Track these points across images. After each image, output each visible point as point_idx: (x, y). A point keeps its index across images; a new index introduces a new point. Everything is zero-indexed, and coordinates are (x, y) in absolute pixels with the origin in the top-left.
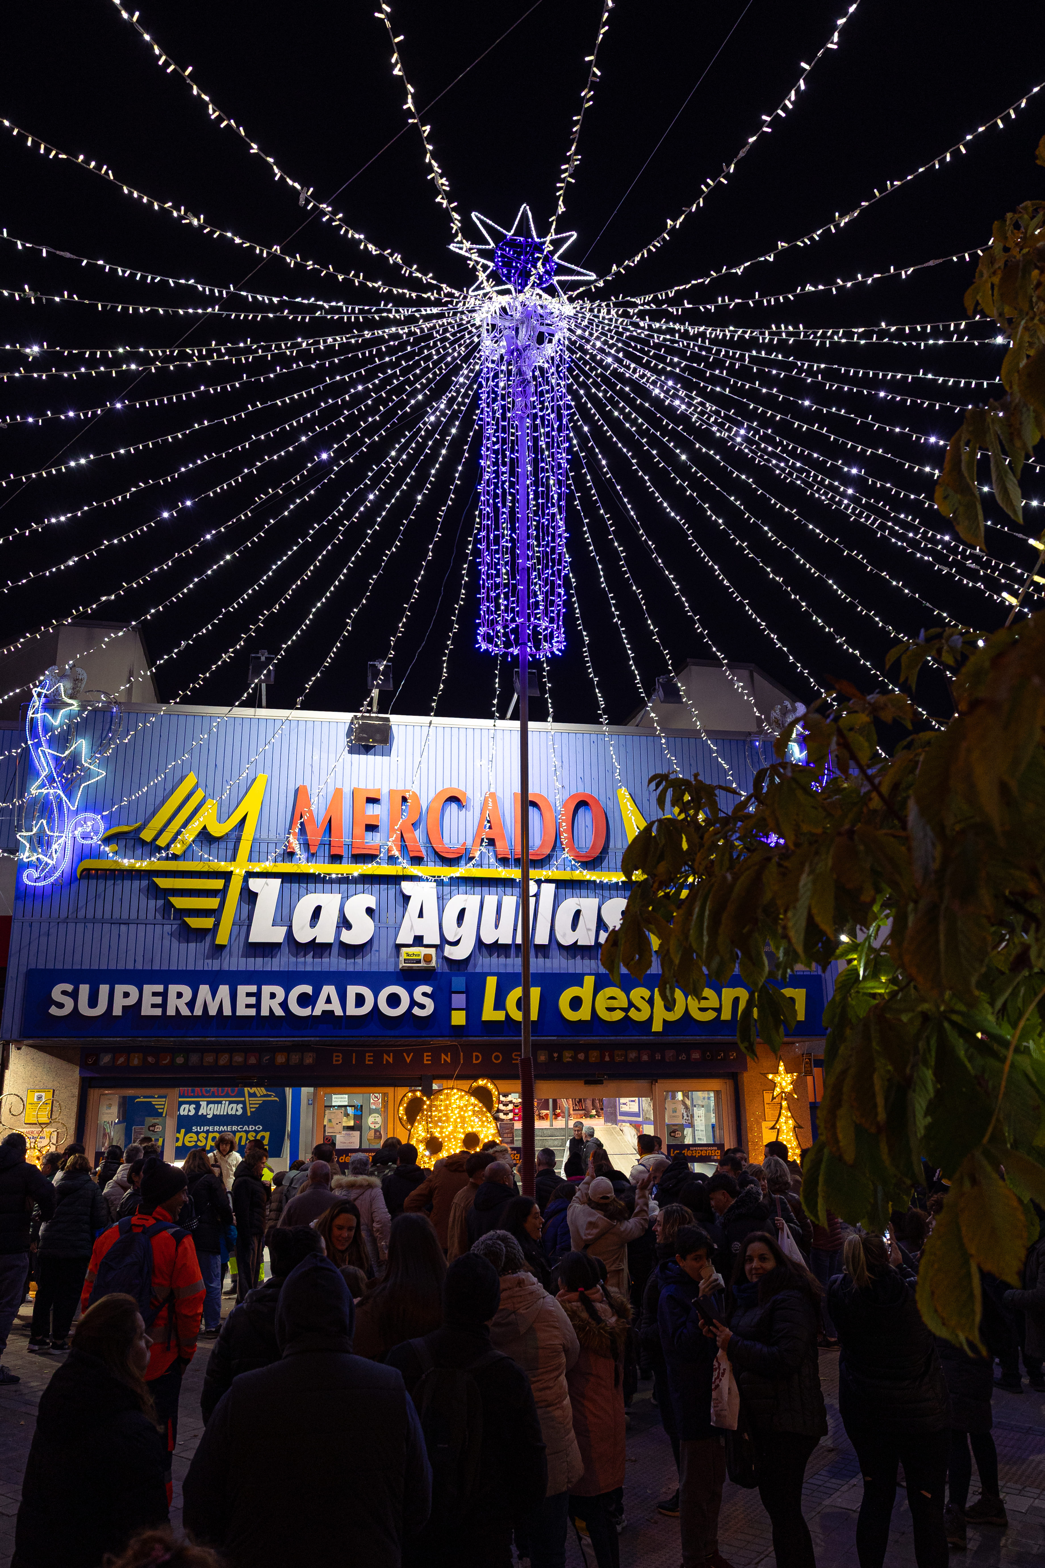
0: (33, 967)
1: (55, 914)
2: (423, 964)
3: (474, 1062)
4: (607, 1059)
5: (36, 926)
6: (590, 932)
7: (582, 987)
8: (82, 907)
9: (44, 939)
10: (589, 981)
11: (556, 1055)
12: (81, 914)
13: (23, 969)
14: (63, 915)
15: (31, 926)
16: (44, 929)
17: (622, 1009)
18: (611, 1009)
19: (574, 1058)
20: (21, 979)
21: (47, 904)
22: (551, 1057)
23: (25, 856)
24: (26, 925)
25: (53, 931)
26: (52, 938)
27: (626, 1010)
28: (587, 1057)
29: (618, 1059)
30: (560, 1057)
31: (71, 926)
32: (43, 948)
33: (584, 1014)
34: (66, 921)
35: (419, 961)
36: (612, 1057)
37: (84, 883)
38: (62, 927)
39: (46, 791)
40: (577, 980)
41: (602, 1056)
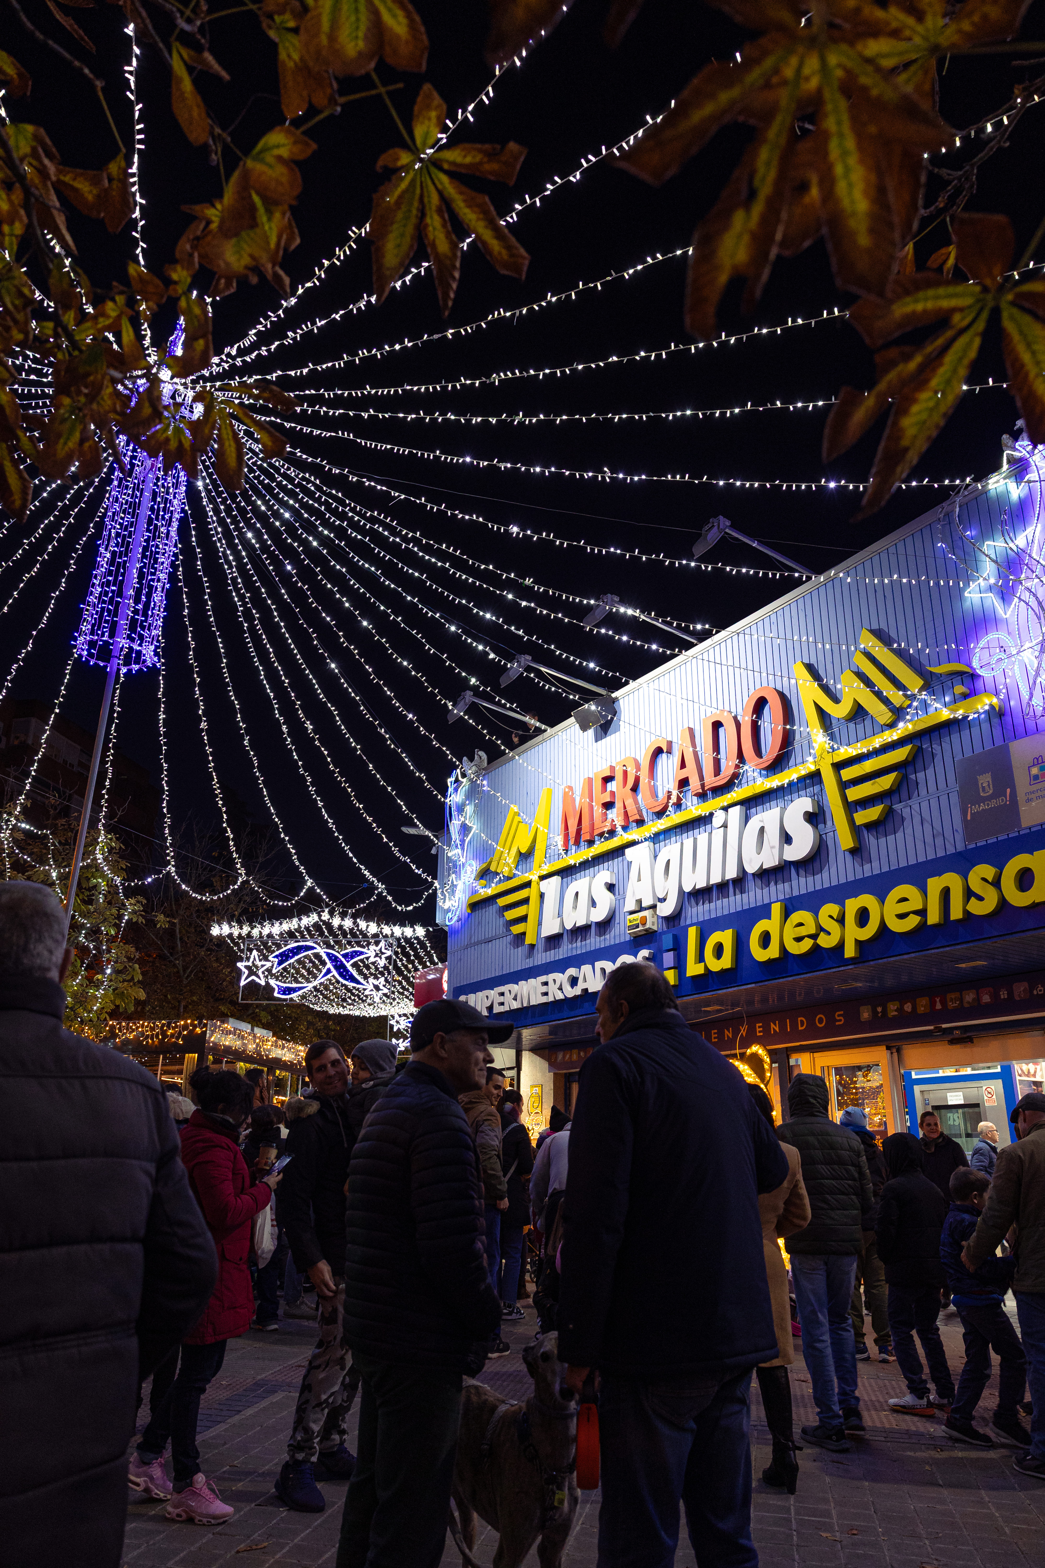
0: (456, 986)
2: (641, 928)
3: (800, 1028)
4: (938, 1006)
5: (456, 955)
6: (773, 850)
7: (770, 919)
8: (473, 934)
10: (776, 909)
11: (879, 1009)
12: (473, 940)
13: (452, 989)
14: (466, 943)
17: (810, 936)
18: (799, 939)
19: (900, 1010)
21: (459, 937)
22: (875, 1012)
23: (447, 904)
24: (452, 956)
25: (462, 956)
26: (462, 962)
27: (814, 937)
28: (914, 1008)
29: (951, 1005)
30: (885, 1011)
31: (469, 950)
32: (459, 971)
33: (773, 952)
34: (467, 947)
35: (637, 926)
36: (944, 1003)
37: (474, 915)
38: (466, 952)
39: (454, 853)
40: (764, 912)
41: (933, 1004)
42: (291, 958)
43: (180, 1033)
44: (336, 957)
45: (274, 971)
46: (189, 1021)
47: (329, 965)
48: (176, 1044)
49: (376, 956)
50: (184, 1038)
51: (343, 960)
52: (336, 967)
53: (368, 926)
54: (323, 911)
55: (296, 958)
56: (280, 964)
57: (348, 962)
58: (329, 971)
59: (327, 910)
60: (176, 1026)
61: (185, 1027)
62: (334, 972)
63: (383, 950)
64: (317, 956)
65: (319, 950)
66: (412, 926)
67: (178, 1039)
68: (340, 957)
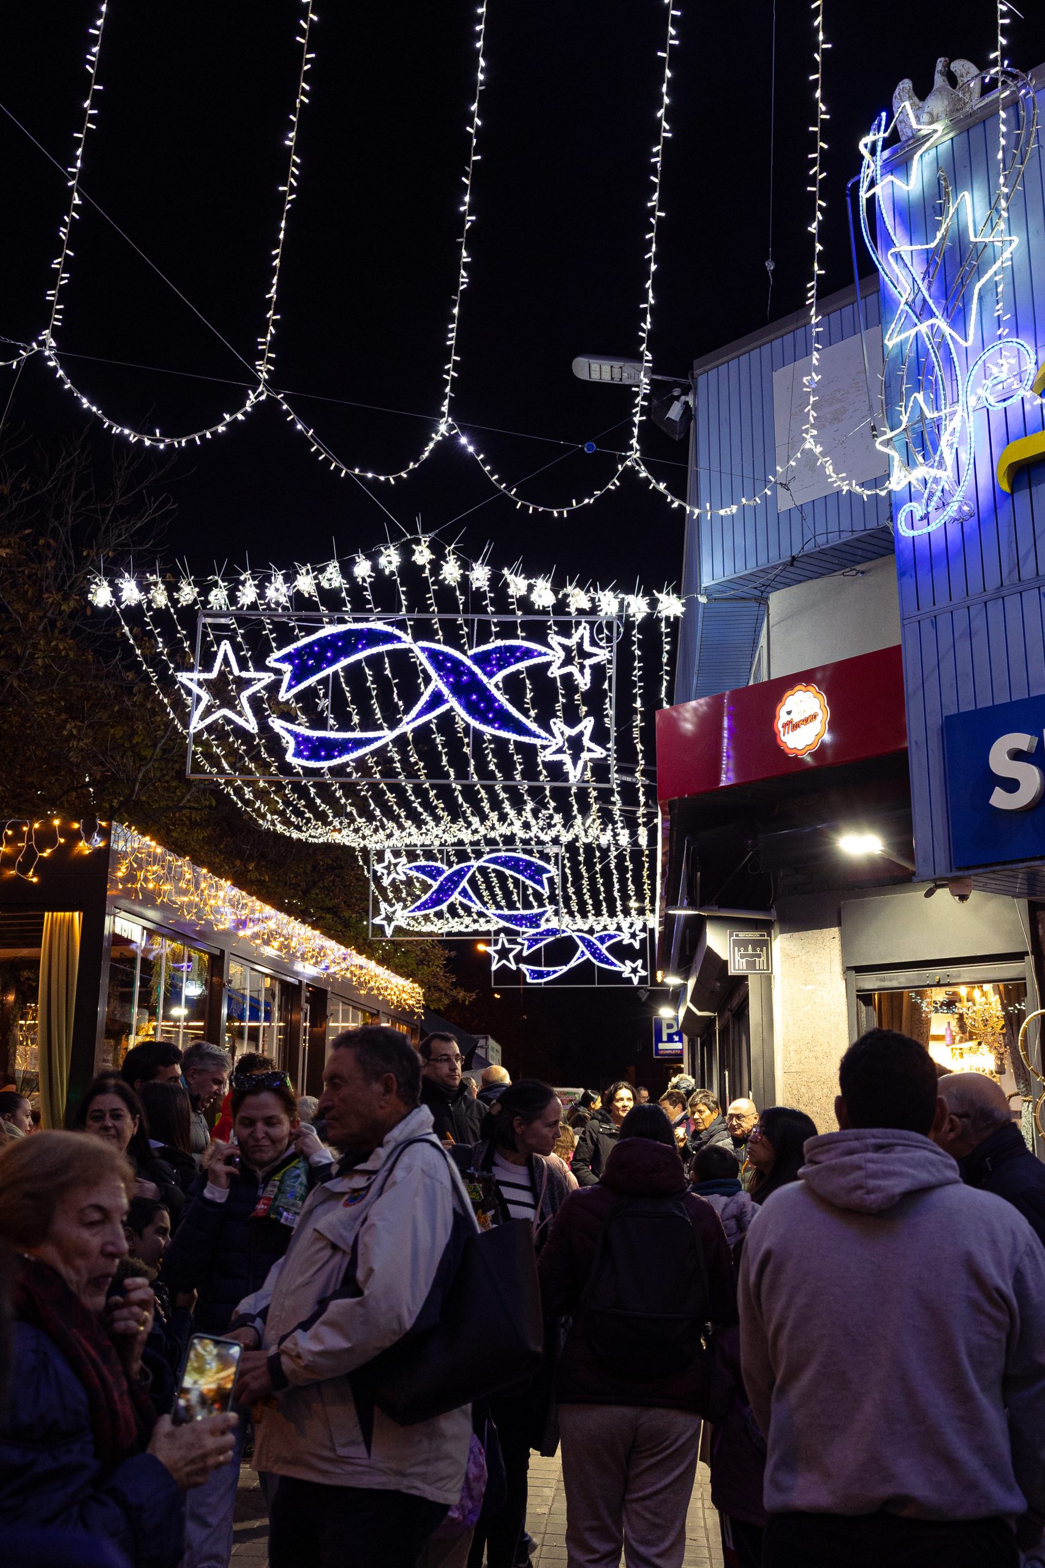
0: (953, 711)
1: (975, 586)
5: (944, 621)
8: (1027, 554)
9: (963, 646)
12: (1028, 571)
13: (935, 721)
14: (993, 583)
15: (935, 624)
16: (961, 626)
20: (935, 743)
21: (957, 568)
23: (898, 481)
24: (926, 625)
25: (978, 623)
26: (980, 640)
31: (1012, 601)
32: (965, 667)
34: (1000, 596)
37: (1022, 497)
38: (994, 608)
39: (912, 332)
42: (331, 662)
43: (30, 854)
44: (458, 663)
45: (284, 695)
46: (56, 822)
47: (438, 682)
48: (19, 883)
49: (568, 661)
50: (43, 868)
51: (476, 669)
52: (456, 690)
53: (531, 588)
54: (418, 542)
55: (345, 662)
56: (297, 678)
57: (490, 675)
58: (437, 699)
59: (425, 539)
60: (19, 836)
61: (46, 838)
62: (453, 702)
63: (587, 647)
64: (401, 658)
65: (407, 641)
66: (647, 593)
67: (24, 869)
68: (468, 662)
